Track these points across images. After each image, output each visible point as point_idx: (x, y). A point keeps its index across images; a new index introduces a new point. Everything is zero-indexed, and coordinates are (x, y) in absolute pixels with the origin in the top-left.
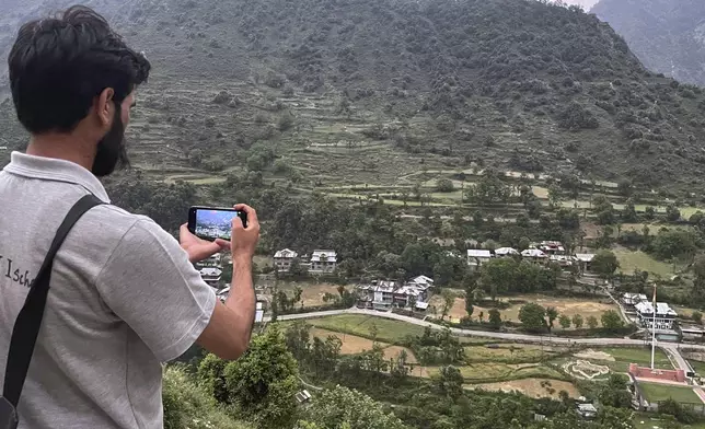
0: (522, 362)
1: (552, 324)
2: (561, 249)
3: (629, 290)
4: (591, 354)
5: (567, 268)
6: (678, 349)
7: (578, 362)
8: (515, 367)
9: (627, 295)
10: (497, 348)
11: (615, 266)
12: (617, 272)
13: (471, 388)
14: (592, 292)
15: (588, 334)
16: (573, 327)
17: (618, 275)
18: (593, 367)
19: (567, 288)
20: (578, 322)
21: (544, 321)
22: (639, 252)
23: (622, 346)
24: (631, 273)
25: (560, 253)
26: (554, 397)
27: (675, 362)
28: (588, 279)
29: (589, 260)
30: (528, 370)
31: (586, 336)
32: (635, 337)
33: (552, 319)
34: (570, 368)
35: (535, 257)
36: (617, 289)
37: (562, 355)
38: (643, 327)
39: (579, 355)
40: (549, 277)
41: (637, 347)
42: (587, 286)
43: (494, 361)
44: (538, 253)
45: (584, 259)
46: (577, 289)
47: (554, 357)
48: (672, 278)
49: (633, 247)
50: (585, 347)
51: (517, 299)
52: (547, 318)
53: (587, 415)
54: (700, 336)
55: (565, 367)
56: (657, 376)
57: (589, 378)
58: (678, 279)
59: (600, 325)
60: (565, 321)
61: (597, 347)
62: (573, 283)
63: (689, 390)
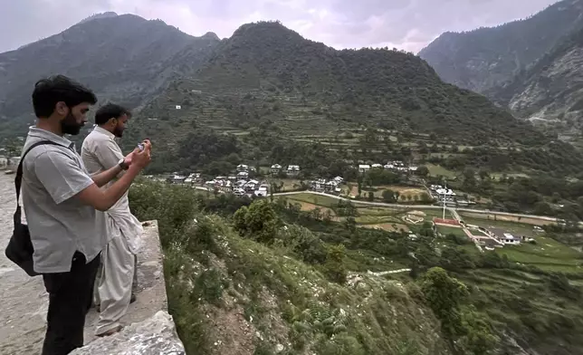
0: (383, 215)
1: (397, 199)
2: (402, 164)
3: (433, 183)
4: (415, 212)
5: (405, 173)
6: (456, 211)
7: (409, 216)
8: (380, 217)
9: (432, 186)
10: (372, 209)
11: (427, 172)
12: (428, 175)
13: (360, 227)
14: (416, 184)
16: (407, 200)
17: (428, 177)
18: (416, 218)
19: (405, 182)
20: (409, 198)
21: (394, 198)
23: (430, 209)
24: (434, 176)
25: (402, 166)
26: (398, 231)
27: (455, 216)
28: (414, 178)
29: (415, 170)
30: (386, 219)
31: (413, 204)
32: (436, 205)
33: (397, 196)
34: (405, 218)
35: (390, 168)
36: (428, 183)
37: (402, 213)
38: (440, 200)
39: (410, 213)
40: (396, 177)
42: (414, 182)
43: (370, 215)
44: (392, 166)
45: (413, 169)
46: (409, 183)
47: (398, 213)
48: (454, 178)
49: (436, 164)
50: (412, 209)
51: (381, 187)
52: (395, 196)
53: (413, 239)
54: (466, 205)
55: (403, 218)
56: (446, 223)
57: (414, 223)
58: (456, 178)
59: (420, 199)
60: (403, 197)
61: (418, 209)
62: (407, 180)
63: (461, 229)
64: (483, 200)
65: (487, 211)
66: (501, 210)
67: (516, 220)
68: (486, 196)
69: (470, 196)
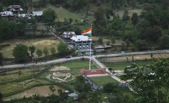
0: (25, 80)
1: (32, 56)
2: (21, 9)
3: (65, 30)
4: (57, 68)
5: (29, 21)
6: (96, 58)
7: (54, 74)
8: (23, 83)
9: (65, 33)
10: (6, 74)
11: (54, 17)
12: (56, 20)
13: (8, 99)
14: (46, 33)
15: (51, 58)
16: (43, 55)
17: (57, 23)
18: (63, 75)
19: (32, 33)
20: (46, 52)
21: (28, 54)
22: (61, 8)
23: (70, 61)
24: (62, 21)
25: (21, 12)
26: (56, 93)
27: (98, 65)
28: (41, 27)
29: (40, 15)
30: (31, 83)
31: (51, 59)
32: (74, 56)
33: (32, 52)
34: (51, 77)
35: (9, 16)
36: (58, 30)
37: (44, 71)
38: (77, 49)
39: (52, 70)
40: (21, 28)
41: (77, 61)
42: (43, 31)
43: (9, 82)
44: (10, 13)
45: (38, 15)
46: (38, 33)
47: (40, 73)
48: (82, 21)
49: (57, 5)
50: (53, 65)
51: (4, 44)
52: (29, 52)
53: (75, 98)
54: (103, 50)
55: (48, 77)
56: (94, 73)
57: (64, 80)
58: (84, 21)
59: (57, 52)
60: (39, 53)
61: (59, 64)
62: (35, 30)
63: (110, 77)
64: (119, 43)
65: (123, 53)
66: (133, 50)
67: (149, 57)
68: (118, 37)
69: (105, 40)
